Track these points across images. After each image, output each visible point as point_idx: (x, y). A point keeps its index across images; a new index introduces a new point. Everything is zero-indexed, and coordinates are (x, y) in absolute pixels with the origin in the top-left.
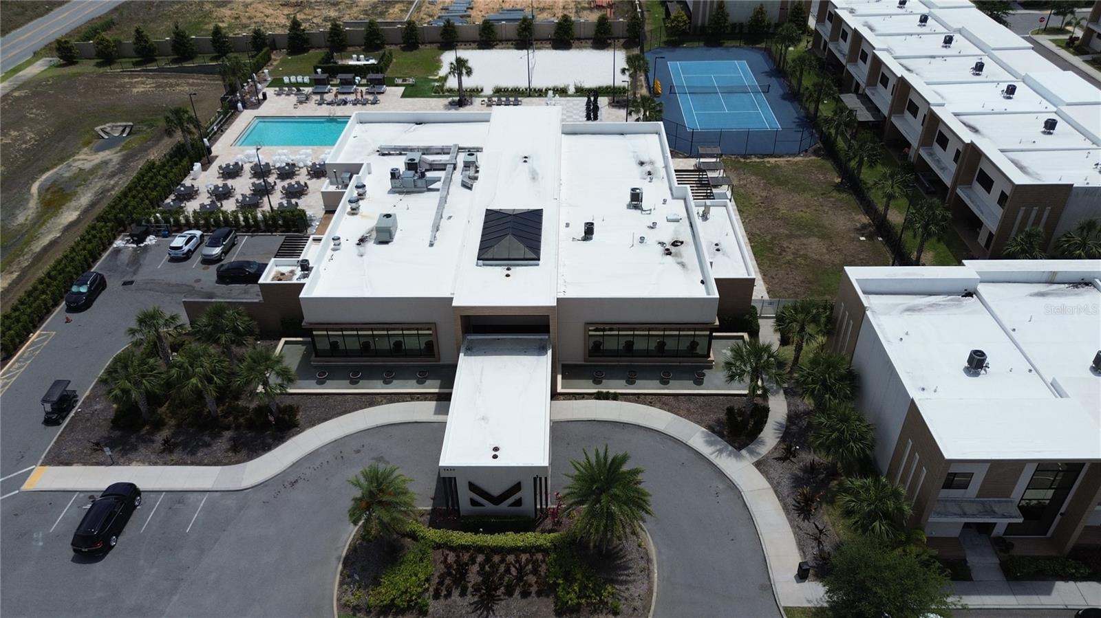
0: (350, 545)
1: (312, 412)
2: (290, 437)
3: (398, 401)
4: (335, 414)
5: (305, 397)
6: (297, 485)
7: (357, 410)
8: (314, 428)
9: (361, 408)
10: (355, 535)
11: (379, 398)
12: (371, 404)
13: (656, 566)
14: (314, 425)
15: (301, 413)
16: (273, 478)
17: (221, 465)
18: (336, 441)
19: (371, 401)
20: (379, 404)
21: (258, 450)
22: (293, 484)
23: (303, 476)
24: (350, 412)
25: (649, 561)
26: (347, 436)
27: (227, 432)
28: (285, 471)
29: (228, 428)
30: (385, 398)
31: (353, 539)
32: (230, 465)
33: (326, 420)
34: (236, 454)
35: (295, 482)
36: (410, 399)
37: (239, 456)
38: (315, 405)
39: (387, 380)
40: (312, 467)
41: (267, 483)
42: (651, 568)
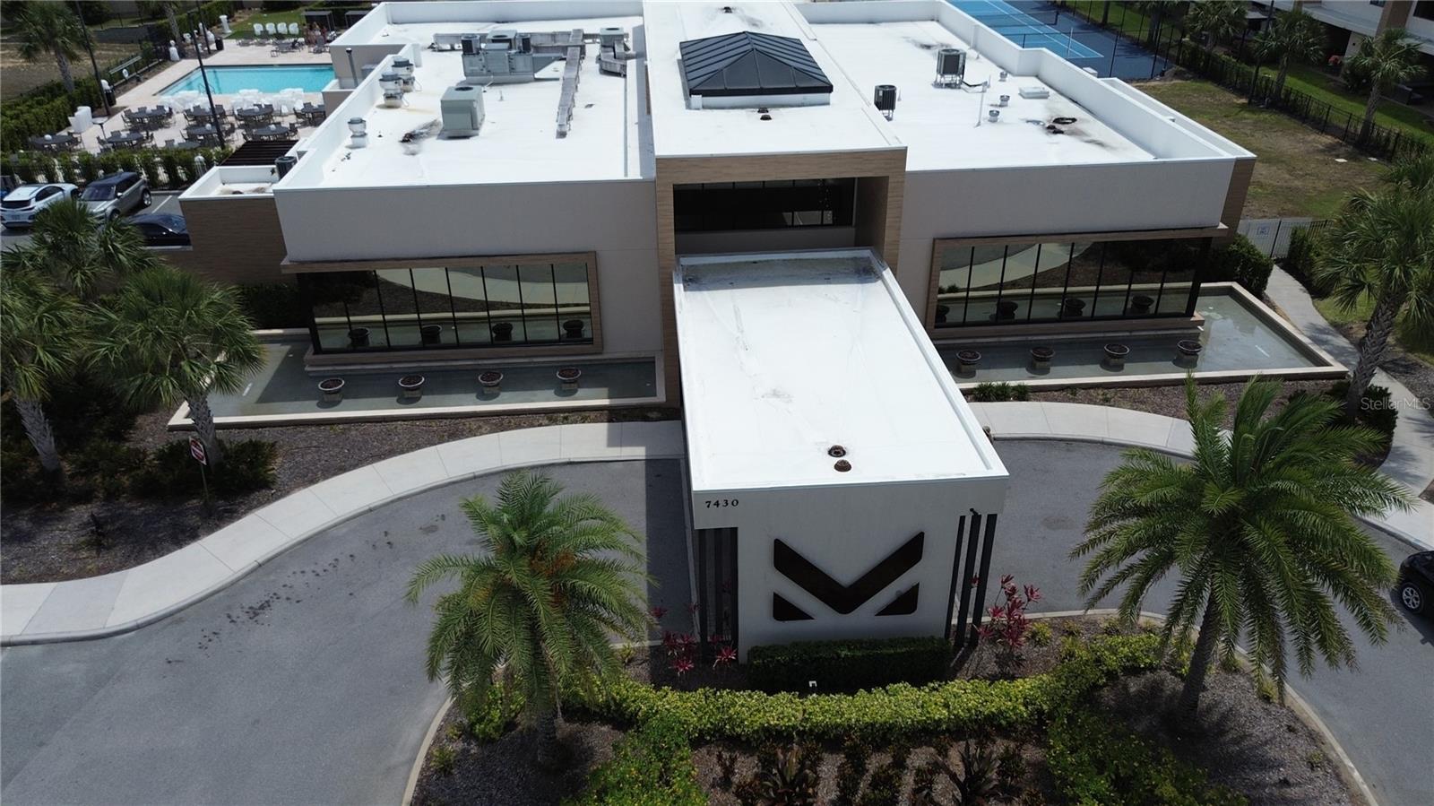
0: (428, 758)
1: (309, 457)
2: (250, 509)
3: (518, 426)
4: (366, 459)
5: (291, 430)
6: (266, 616)
7: (419, 447)
8: (313, 488)
9: (431, 443)
10: (440, 729)
11: (473, 424)
12: (454, 436)
13: (1339, 750)
14: (313, 481)
15: (279, 460)
16: (200, 600)
17: (55, 580)
18: (371, 510)
19: (455, 428)
20: (472, 433)
21: (161, 540)
22: (254, 613)
23: (283, 593)
24: (402, 452)
25: (1314, 738)
26: (400, 499)
27: (83, 508)
28: (233, 583)
29: (84, 497)
30: (486, 423)
31: (437, 739)
32: (81, 577)
33: (343, 470)
34: (98, 553)
35: (262, 607)
36: (547, 422)
37: (107, 557)
38: (315, 443)
39: (486, 391)
40: (307, 569)
41: (178, 615)
42: (1332, 755)
